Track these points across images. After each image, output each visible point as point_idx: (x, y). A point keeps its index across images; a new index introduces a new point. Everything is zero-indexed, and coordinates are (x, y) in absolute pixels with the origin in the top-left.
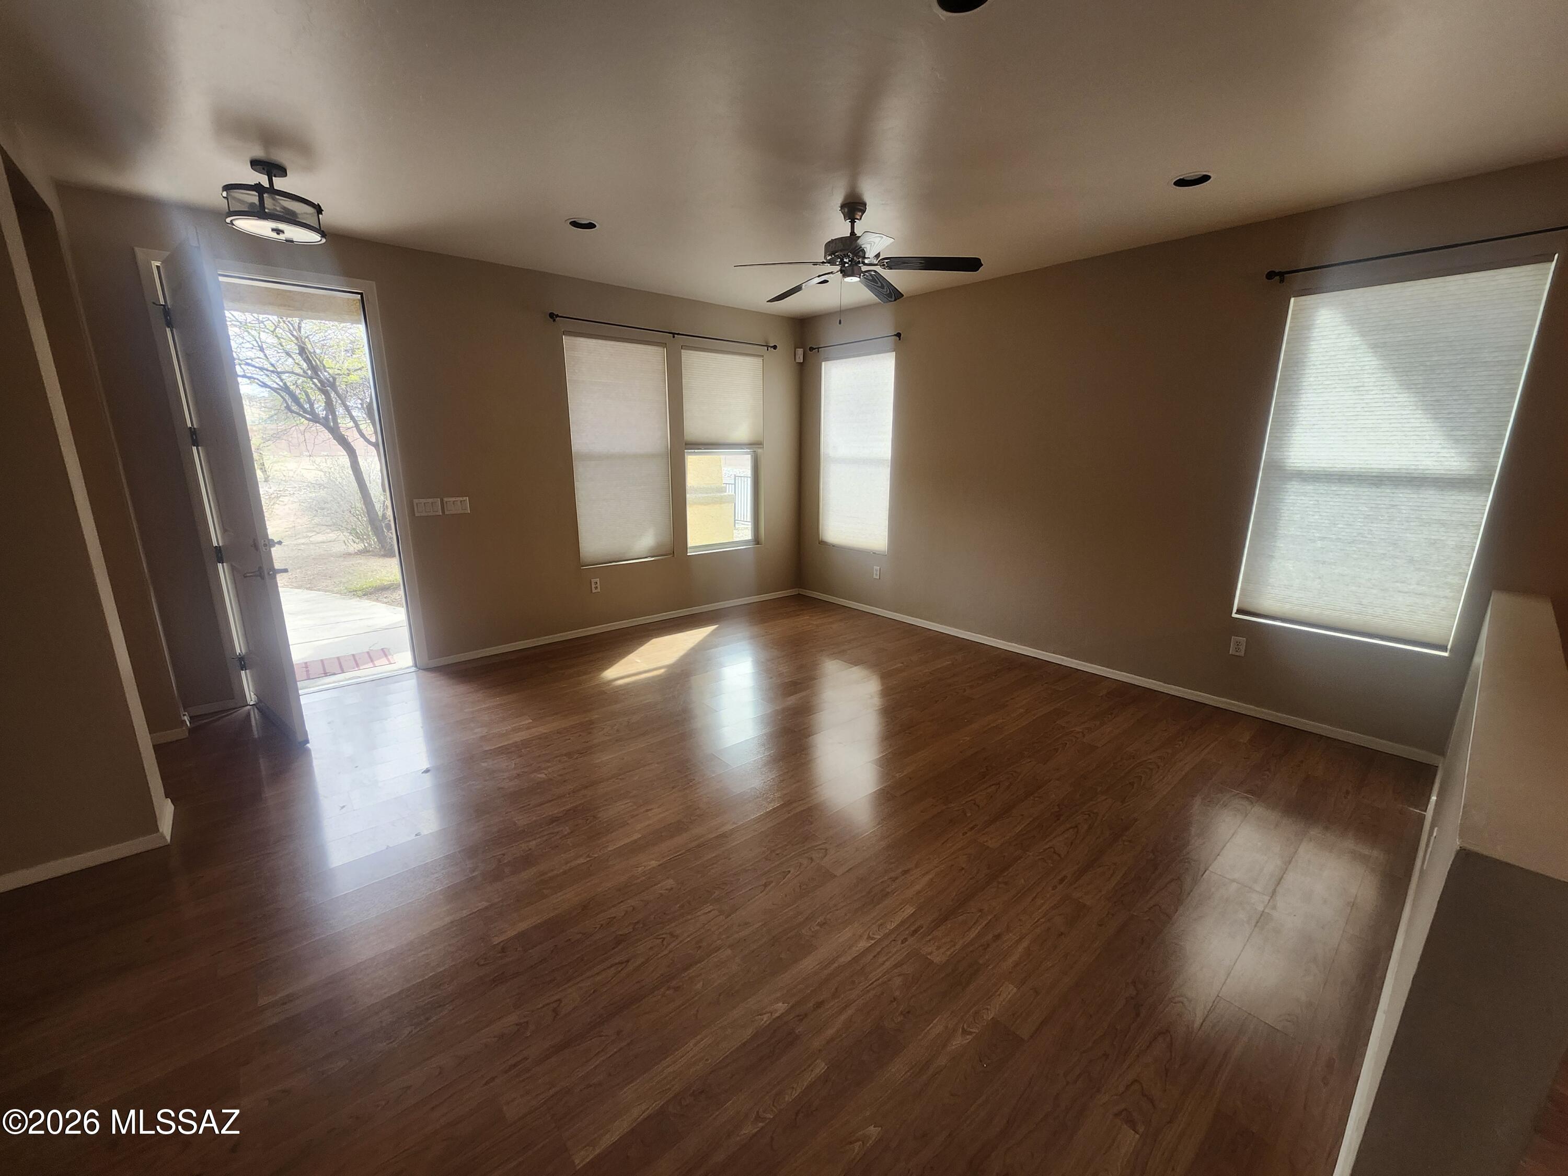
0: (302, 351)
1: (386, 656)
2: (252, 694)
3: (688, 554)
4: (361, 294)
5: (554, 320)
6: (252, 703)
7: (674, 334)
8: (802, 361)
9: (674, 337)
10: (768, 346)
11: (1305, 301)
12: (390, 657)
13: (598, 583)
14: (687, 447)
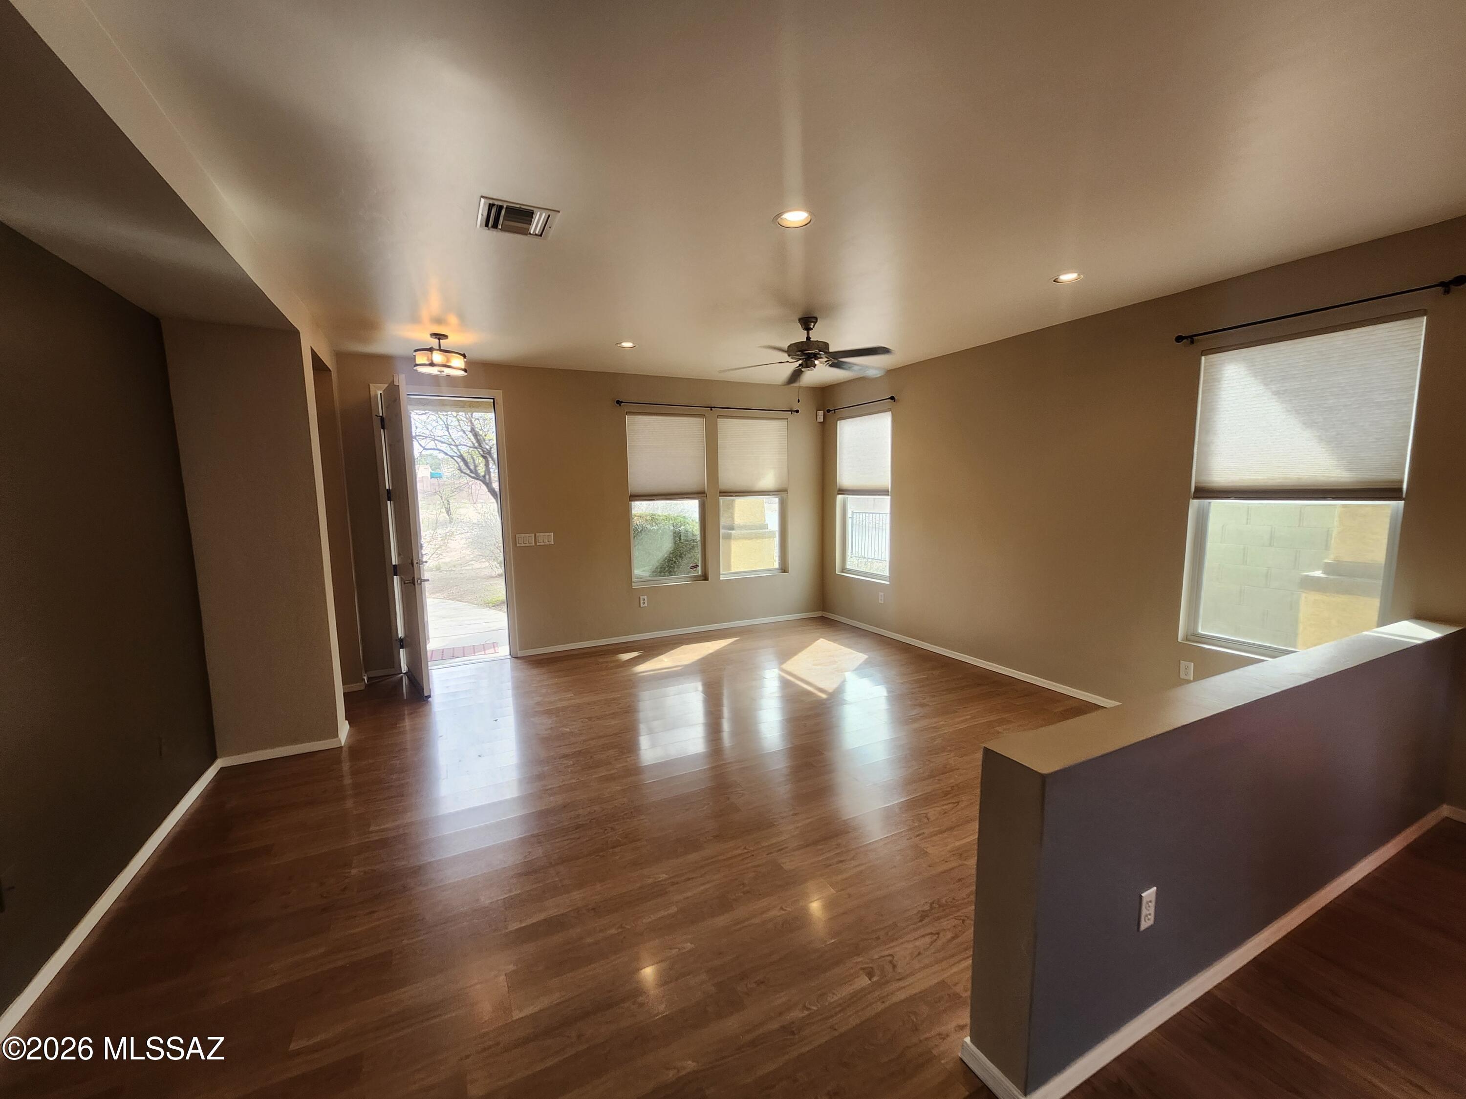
0: (473, 430)
1: (494, 647)
2: (405, 665)
3: (721, 579)
4: (493, 399)
5: (620, 405)
6: (404, 672)
7: (711, 408)
8: (822, 421)
9: (711, 410)
10: (791, 411)
11: (1213, 358)
12: (496, 648)
13: (646, 599)
14: (721, 494)
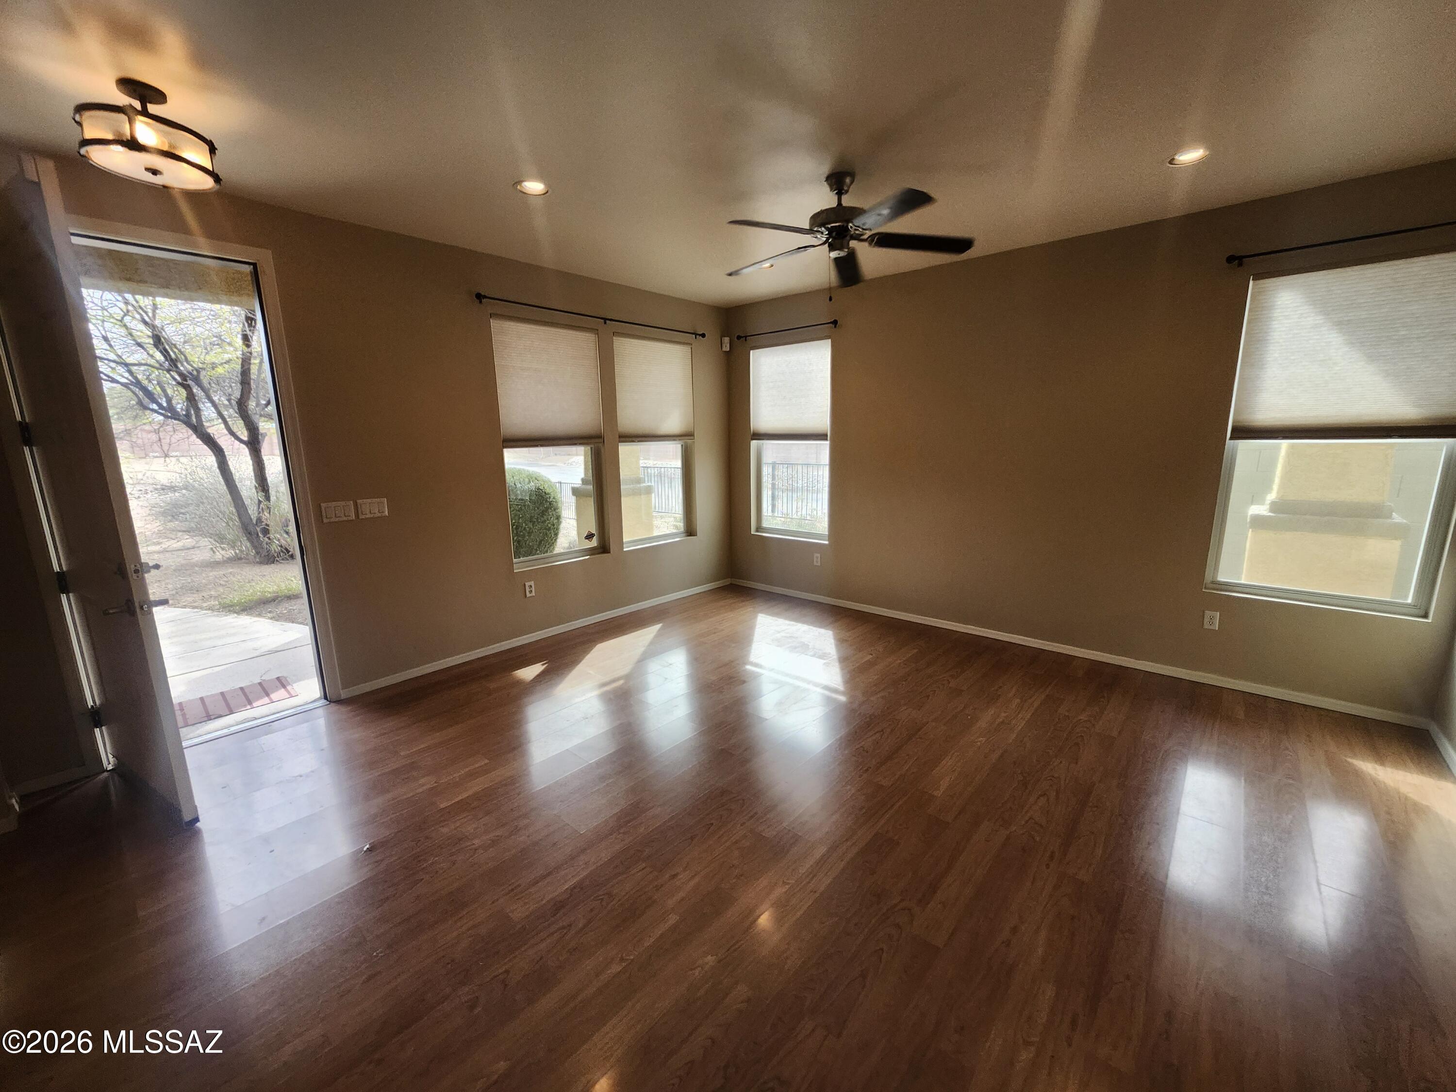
0: (158, 341)
1: (284, 686)
2: (110, 756)
3: (625, 550)
4: (254, 265)
5: (481, 302)
6: (110, 767)
7: (605, 320)
8: (728, 350)
9: (605, 323)
10: (696, 334)
11: (1265, 284)
12: (289, 688)
13: (533, 586)
14: (622, 439)
